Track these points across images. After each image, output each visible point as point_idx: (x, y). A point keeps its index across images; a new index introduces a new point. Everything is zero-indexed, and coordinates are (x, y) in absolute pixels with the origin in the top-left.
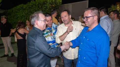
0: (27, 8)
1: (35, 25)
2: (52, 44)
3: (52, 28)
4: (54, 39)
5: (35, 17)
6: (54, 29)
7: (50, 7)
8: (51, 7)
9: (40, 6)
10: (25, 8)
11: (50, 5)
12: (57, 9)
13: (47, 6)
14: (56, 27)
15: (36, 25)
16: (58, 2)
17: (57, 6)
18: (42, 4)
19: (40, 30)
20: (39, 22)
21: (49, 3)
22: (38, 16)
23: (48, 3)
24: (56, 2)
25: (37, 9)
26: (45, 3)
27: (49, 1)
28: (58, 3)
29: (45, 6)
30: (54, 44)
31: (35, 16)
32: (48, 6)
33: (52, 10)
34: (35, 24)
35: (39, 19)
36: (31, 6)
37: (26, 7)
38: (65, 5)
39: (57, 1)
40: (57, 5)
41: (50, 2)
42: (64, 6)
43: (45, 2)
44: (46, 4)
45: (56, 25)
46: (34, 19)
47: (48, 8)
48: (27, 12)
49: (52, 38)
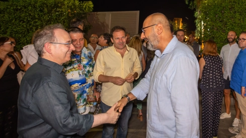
0: (8, 10)
1: (44, 54)
2: (80, 85)
3: (83, 56)
4: (84, 76)
5: (45, 37)
6: (86, 58)
7: (70, 14)
8: (72, 14)
9: (46, 10)
10: (4, 9)
11: (69, 11)
12: (82, 18)
13: (62, 11)
14: (89, 55)
15: (47, 53)
16: (86, 7)
17: (84, 14)
18: (50, 6)
19: (56, 64)
20: (55, 47)
21: (68, 6)
22: (53, 34)
23: (66, 7)
24: (81, 6)
25: (38, 14)
26: (58, 6)
27: (68, 3)
28: (85, 9)
29: (58, 12)
30: (84, 85)
31: (46, 34)
32: (66, 11)
33: (74, 20)
34: (45, 50)
35: (54, 41)
36: (22, 6)
37: (7, 8)
38: (99, 13)
39: (83, 5)
40: (83, 11)
41: (70, 4)
42: (96, 14)
43: (58, 3)
44: (60, 7)
45: (89, 51)
46: (42, 41)
47: (64, 15)
48: (9, 18)
49: (81, 73)
